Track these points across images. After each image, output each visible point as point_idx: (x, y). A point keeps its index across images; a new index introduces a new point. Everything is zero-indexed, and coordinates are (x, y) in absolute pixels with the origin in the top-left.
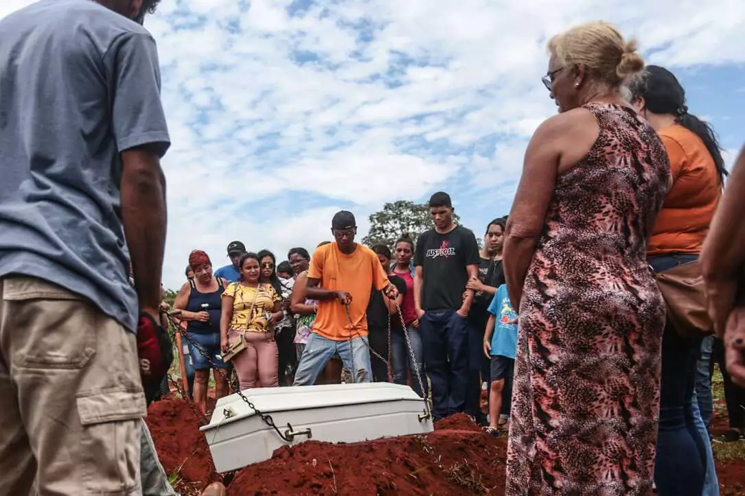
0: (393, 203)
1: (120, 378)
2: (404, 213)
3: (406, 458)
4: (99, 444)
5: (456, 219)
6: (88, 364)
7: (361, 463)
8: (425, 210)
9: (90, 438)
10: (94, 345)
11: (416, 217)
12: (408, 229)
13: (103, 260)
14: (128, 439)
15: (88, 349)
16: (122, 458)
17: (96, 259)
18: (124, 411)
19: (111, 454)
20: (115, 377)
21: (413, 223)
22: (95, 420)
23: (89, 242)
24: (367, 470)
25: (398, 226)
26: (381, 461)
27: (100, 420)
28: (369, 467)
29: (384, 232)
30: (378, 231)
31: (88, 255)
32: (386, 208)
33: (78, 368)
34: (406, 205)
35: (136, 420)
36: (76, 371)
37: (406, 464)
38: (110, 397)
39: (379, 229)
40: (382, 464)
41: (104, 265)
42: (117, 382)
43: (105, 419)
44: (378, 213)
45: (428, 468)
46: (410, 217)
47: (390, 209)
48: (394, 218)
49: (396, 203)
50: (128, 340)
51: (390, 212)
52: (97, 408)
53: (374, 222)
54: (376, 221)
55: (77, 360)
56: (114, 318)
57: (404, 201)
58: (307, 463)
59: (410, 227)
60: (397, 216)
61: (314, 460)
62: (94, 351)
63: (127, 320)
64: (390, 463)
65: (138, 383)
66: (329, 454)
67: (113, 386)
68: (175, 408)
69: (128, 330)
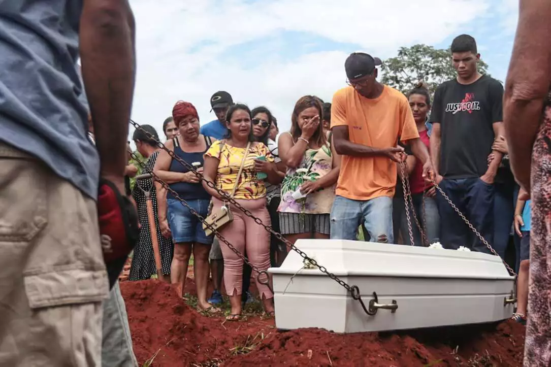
0: (409, 47)
1: (77, 253)
2: (423, 60)
3: (417, 349)
4: (51, 332)
5: (483, 67)
6: (38, 236)
7: (365, 355)
8: (447, 57)
9: (41, 324)
10: (46, 213)
11: (436, 65)
12: (427, 79)
13: (56, 110)
14: (86, 326)
15: (37, 218)
16: (79, 348)
17: (47, 110)
18: (81, 293)
19: (65, 343)
20: (71, 251)
21: (433, 71)
22: (46, 303)
23: (38, 88)
24: (372, 362)
25: (415, 75)
26: (389, 352)
27: (53, 303)
28: (373, 359)
29: (398, 82)
30: (391, 82)
31: (37, 104)
32: (401, 53)
33: (26, 240)
34: (425, 50)
35: (96, 303)
36: (23, 244)
37: (418, 356)
38: (64, 275)
39: (392, 78)
40: (389, 356)
41: (57, 117)
42: (73, 258)
43: (59, 302)
44: (391, 59)
45: (444, 361)
46: (429, 64)
47: (405, 54)
48: (409, 65)
49: (413, 48)
50: (87, 208)
51: (406, 58)
52: (49, 288)
53: (387, 70)
54: (388, 68)
55: (24, 231)
56: (69, 181)
57: (423, 45)
58: (302, 355)
59: (430, 76)
60: (414, 64)
61: (310, 351)
62: (45, 221)
63: (85, 183)
64: (400, 355)
65: (99, 260)
66: (327, 344)
67: (68, 263)
68: (145, 289)
69: (86, 196)
